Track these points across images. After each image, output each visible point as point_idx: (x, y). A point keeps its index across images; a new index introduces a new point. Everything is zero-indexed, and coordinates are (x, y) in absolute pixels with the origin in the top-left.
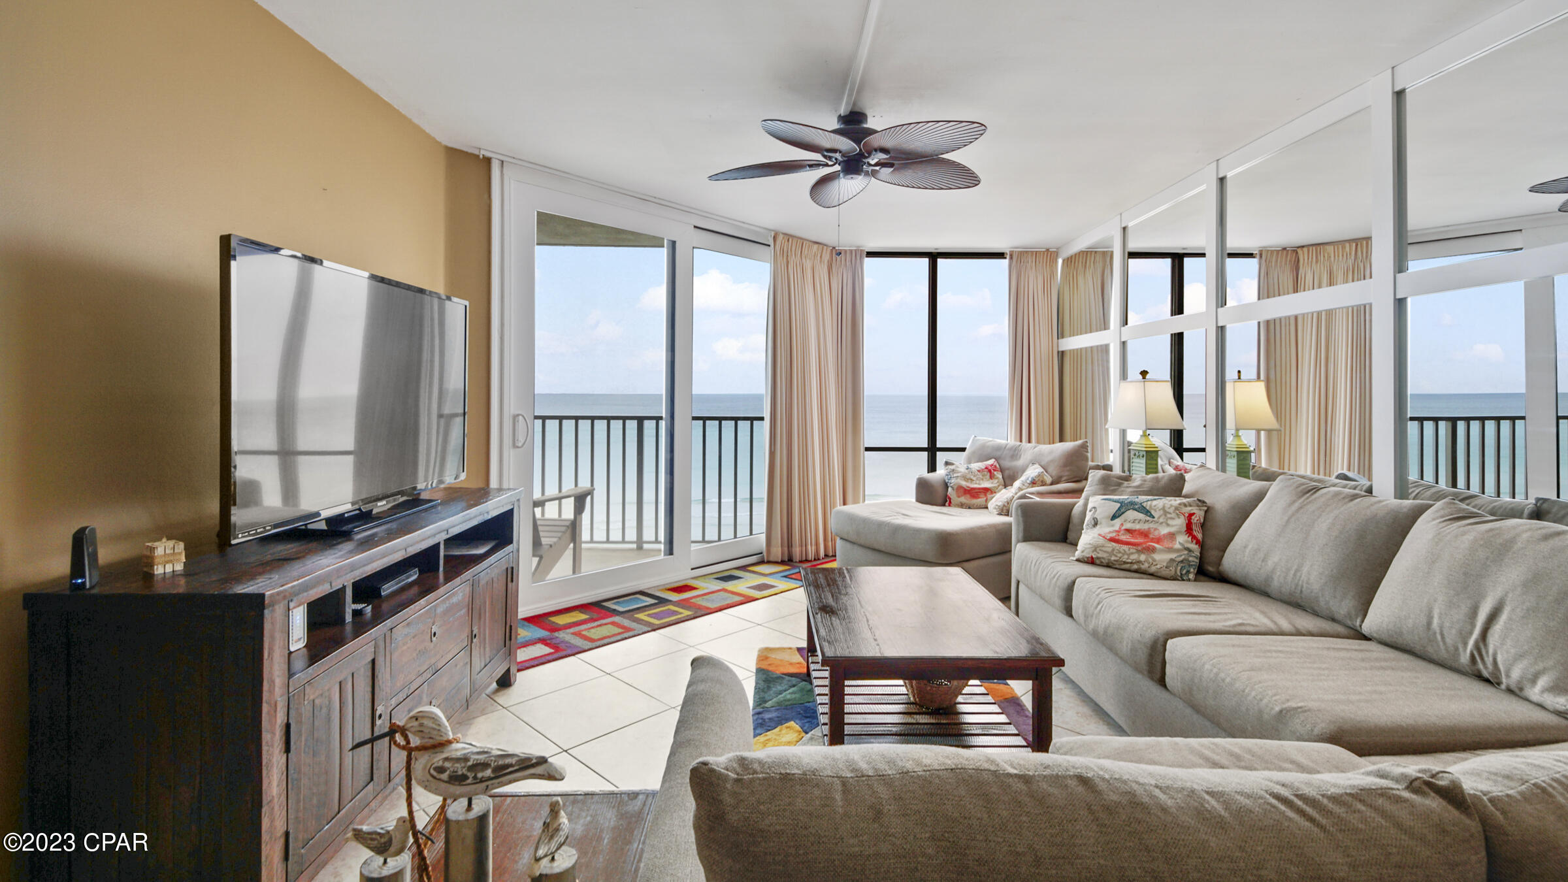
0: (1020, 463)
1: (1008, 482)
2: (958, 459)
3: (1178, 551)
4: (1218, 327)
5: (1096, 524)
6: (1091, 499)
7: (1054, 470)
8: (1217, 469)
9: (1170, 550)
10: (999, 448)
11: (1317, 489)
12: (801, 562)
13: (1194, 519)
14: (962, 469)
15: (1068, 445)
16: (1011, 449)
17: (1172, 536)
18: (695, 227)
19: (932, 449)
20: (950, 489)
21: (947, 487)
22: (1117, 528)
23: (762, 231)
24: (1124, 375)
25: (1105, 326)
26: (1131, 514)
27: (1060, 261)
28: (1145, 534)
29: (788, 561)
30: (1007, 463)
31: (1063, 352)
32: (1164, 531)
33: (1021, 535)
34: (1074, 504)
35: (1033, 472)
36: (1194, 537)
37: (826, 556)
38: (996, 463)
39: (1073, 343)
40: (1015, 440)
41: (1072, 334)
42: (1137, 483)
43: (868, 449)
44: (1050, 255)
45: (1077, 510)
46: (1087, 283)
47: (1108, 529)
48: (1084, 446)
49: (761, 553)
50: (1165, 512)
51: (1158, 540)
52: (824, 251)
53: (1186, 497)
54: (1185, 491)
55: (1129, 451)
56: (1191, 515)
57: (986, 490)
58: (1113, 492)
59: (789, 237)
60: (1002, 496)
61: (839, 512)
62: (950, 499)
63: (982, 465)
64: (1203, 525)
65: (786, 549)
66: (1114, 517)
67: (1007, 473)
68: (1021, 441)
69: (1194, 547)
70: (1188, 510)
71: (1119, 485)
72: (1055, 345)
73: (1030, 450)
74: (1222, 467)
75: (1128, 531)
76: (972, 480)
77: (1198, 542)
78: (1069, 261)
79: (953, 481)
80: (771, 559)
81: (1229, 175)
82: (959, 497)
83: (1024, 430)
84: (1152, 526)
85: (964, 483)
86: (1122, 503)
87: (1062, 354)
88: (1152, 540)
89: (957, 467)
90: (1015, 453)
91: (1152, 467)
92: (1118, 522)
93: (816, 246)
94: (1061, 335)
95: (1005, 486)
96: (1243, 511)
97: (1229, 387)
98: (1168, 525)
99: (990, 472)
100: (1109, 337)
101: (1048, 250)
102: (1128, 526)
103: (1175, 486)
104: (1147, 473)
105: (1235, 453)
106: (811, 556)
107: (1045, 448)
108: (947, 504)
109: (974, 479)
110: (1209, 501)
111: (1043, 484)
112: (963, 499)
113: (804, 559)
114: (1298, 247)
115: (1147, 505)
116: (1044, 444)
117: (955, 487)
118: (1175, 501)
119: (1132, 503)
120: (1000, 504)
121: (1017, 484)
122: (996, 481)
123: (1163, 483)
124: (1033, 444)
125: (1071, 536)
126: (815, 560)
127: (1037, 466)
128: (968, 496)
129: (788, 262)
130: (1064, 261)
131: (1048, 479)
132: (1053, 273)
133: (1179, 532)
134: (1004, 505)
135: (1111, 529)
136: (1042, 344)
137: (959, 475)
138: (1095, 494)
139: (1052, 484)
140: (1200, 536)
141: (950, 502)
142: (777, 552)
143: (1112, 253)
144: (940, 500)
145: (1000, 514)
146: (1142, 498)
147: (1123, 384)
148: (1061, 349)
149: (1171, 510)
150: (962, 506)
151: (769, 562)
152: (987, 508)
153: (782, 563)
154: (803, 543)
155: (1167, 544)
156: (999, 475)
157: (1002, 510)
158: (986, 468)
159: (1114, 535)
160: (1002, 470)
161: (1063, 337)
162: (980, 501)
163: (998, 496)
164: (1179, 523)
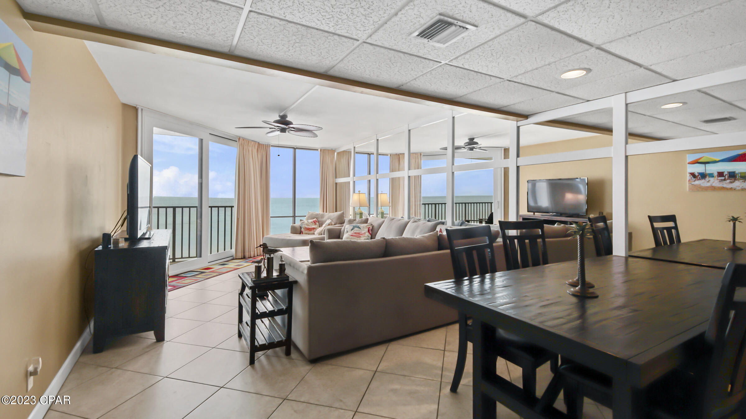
0: (324, 219)
1: (320, 225)
2: (304, 219)
3: (366, 236)
4: (377, 179)
5: (347, 232)
6: (346, 226)
7: (335, 221)
8: (376, 217)
9: (364, 237)
10: (317, 215)
11: (393, 219)
12: (248, 258)
13: (370, 229)
14: (306, 222)
15: (338, 213)
16: (321, 215)
17: (365, 233)
18: (210, 134)
19: (294, 217)
20: (302, 229)
21: (301, 228)
22: (352, 233)
23: (235, 136)
24: (354, 192)
25: (349, 176)
26: (356, 229)
27: (336, 153)
28: (359, 233)
29: (244, 258)
30: (320, 219)
31: (337, 183)
32: (363, 232)
33: (328, 237)
34: (341, 228)
35: (328, 221)
36: (370, 233)
37: (257, 255)
38: (317, 220)
39: (340, 180)
40: (322, 212)
41: (339, 178)
42: (357, 221)
43: (271, 217)
44: (333, 151)
45: (342, 230)
46: (344, 161)
47: (350, 233)
48: (343, 213)
49: (233, 256)
50: (363, 227)
51: (362, 235)
52: (256, 144)
53: (369, 223)
54: (368, 223)
55: (356, 213)
56: (369, 228)
57: (314, 228)
58: (351, 224)
59: (244, 139)
60: (319, 230)
61: (267, 238)
62: (302, 232)
63: (312, 220)
64: (372, 230)
65: (243, 254)
66: (352, 230)
67: (320, 223)
68: (324, 212)
69: (370, 235)
70: (369, 226)
71: (353, 222)
72: (334, 181)
73: (327, 215)
74: (377, 216)
75: (355, 233)
76: (309, 225)
77: (370, 234)
78: (338, 153)
79: (303, 226)
80: (237, 258)
81: (379, 139)
82: (305, 231)
83: (325, 209)
84: (361, 231)
85: (307, 227)
86: (354, 226)
87: (336, 184)
88: (361, 235)
89: (304, 221)
90: (322, 216)
91: (361, 217)
92: (353, 231)
93: (253, 142)
94: (336, 177)
95: (320, 227)
96: (380, 226)
97: (379, 195)
98: (364, 231)
99: (315, 222)
100: (350, 179)
101: (332, 149)
102: (355, 232)
103: (366, 221)
104: (360, 218)
105: (381, 213)
106: (252, 256)
107: (332, 214)
108: (301, 233)
109: (310, 225)
110: (373, 224)
111: (332, 225)
112: (307, 232)
113: (250, 257)
114: (400, 154)
115: (359, 226)
116: (331, 213)
117: (304, 228)
118: (366, 225)
119: (356, 226)
120: (319, 232)
121: (324, 225)
122: (317, 225)
123: (363, 220)
124: (328, 213)
125: (341, 237)
126: (253, 257)
127: (329, 220)
128: (308, 231)
129: (243, 148)
130: (337, 153)
131: (333, 223)
132: (334, 157)
133: (366, 232)
134: (320, 232)
135: (351, 233)
136: (330, 181)
137: (305, 224)
138: (347, 224)
139: (334, 225)
140: (371, 233)
141: (302, 233)
142: (240, 255)
143: (351, 152)
144: (299, 232)
145: (319, 235)
146: (358, 225)
147: (354, 194)
148: (336, 182)
149: (365, 227)
150: (306, 234)
151: (236, 259)
152: (314, 234)
153: (242, 259)
154: (249, 252)
155: (363, 235)
156: (317, 223)
157: (319, 234)
158: (314, 221)
159: (351, 234)
160: (318, 222)
161: (337, 178)
162: (312, 232)
163: (318, 230)
164: (367, 230)
